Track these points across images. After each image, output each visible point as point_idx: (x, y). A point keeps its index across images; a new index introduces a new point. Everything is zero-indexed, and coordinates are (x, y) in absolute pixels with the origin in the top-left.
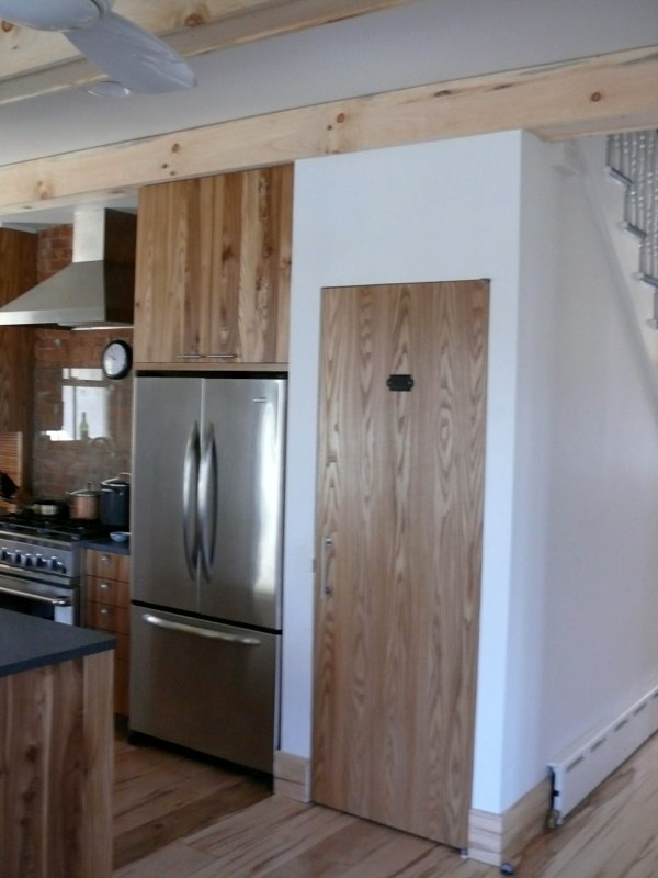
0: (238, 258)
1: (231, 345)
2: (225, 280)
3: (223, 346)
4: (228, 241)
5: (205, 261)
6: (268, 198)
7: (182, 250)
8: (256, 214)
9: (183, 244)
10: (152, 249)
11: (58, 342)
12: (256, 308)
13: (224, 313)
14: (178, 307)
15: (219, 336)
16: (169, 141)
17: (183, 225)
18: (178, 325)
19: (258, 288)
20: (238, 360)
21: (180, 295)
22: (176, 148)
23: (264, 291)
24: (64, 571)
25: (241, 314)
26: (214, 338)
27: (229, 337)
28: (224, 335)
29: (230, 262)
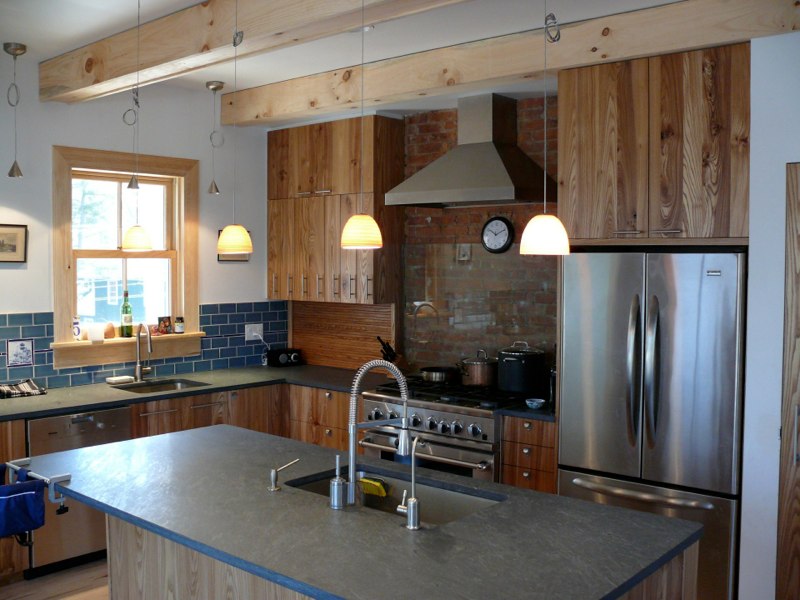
0: (680, 136)
1: (675, 220)
2: (665, 158)
3: (666, 221)
4: (667, 120)
5: (641, 140)
6: (714, 78)
7: (613, 130)
8: (700, 92)
9: (613, 123)
10: (576, 129)
11: (429, 219)
12: (704, 184)
13: (664, 190)
14: (610, 184)
15: (661, 212)
16: (600, 25)
17: (612, 106)
18: (610, 202)
19: (706, 164)
20: (684, 235)
21: (612, 172)
22: (606, 32)
23: (712, 167)
24: (485, 437)
25: (685, 190)
26: (654, 214)
27: (672, 213)
28: (666, 211)
29: (671, 141)
